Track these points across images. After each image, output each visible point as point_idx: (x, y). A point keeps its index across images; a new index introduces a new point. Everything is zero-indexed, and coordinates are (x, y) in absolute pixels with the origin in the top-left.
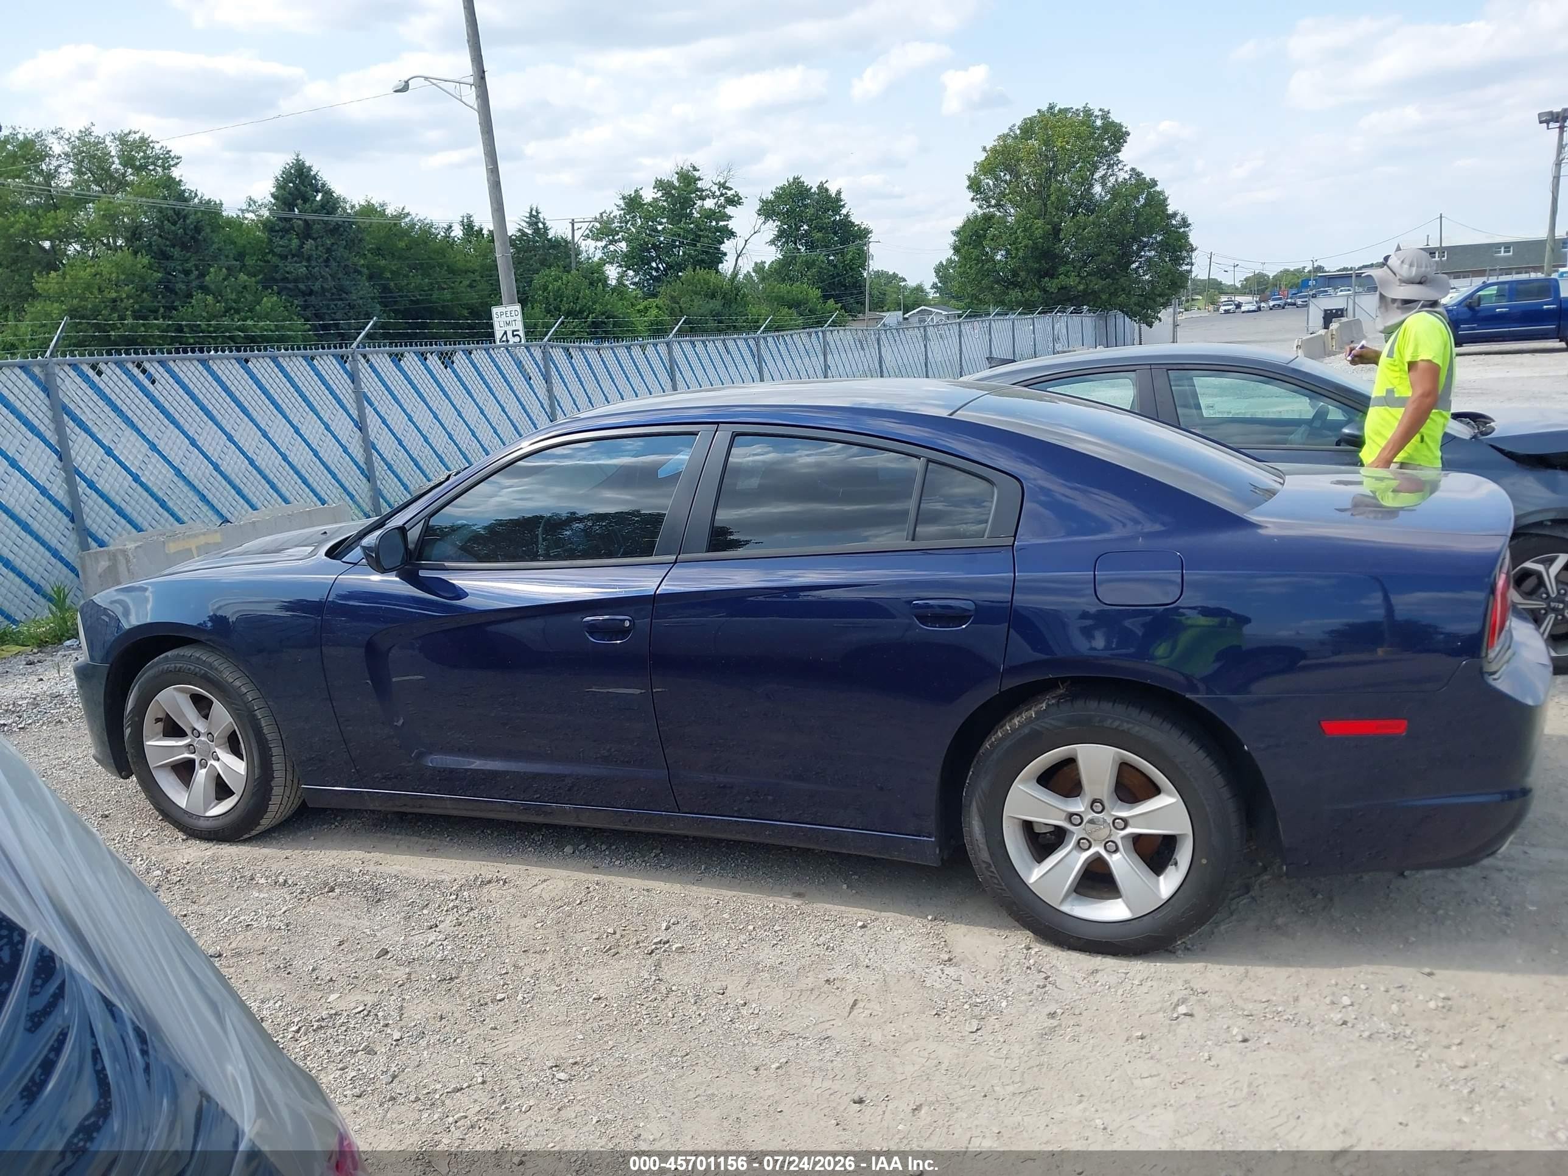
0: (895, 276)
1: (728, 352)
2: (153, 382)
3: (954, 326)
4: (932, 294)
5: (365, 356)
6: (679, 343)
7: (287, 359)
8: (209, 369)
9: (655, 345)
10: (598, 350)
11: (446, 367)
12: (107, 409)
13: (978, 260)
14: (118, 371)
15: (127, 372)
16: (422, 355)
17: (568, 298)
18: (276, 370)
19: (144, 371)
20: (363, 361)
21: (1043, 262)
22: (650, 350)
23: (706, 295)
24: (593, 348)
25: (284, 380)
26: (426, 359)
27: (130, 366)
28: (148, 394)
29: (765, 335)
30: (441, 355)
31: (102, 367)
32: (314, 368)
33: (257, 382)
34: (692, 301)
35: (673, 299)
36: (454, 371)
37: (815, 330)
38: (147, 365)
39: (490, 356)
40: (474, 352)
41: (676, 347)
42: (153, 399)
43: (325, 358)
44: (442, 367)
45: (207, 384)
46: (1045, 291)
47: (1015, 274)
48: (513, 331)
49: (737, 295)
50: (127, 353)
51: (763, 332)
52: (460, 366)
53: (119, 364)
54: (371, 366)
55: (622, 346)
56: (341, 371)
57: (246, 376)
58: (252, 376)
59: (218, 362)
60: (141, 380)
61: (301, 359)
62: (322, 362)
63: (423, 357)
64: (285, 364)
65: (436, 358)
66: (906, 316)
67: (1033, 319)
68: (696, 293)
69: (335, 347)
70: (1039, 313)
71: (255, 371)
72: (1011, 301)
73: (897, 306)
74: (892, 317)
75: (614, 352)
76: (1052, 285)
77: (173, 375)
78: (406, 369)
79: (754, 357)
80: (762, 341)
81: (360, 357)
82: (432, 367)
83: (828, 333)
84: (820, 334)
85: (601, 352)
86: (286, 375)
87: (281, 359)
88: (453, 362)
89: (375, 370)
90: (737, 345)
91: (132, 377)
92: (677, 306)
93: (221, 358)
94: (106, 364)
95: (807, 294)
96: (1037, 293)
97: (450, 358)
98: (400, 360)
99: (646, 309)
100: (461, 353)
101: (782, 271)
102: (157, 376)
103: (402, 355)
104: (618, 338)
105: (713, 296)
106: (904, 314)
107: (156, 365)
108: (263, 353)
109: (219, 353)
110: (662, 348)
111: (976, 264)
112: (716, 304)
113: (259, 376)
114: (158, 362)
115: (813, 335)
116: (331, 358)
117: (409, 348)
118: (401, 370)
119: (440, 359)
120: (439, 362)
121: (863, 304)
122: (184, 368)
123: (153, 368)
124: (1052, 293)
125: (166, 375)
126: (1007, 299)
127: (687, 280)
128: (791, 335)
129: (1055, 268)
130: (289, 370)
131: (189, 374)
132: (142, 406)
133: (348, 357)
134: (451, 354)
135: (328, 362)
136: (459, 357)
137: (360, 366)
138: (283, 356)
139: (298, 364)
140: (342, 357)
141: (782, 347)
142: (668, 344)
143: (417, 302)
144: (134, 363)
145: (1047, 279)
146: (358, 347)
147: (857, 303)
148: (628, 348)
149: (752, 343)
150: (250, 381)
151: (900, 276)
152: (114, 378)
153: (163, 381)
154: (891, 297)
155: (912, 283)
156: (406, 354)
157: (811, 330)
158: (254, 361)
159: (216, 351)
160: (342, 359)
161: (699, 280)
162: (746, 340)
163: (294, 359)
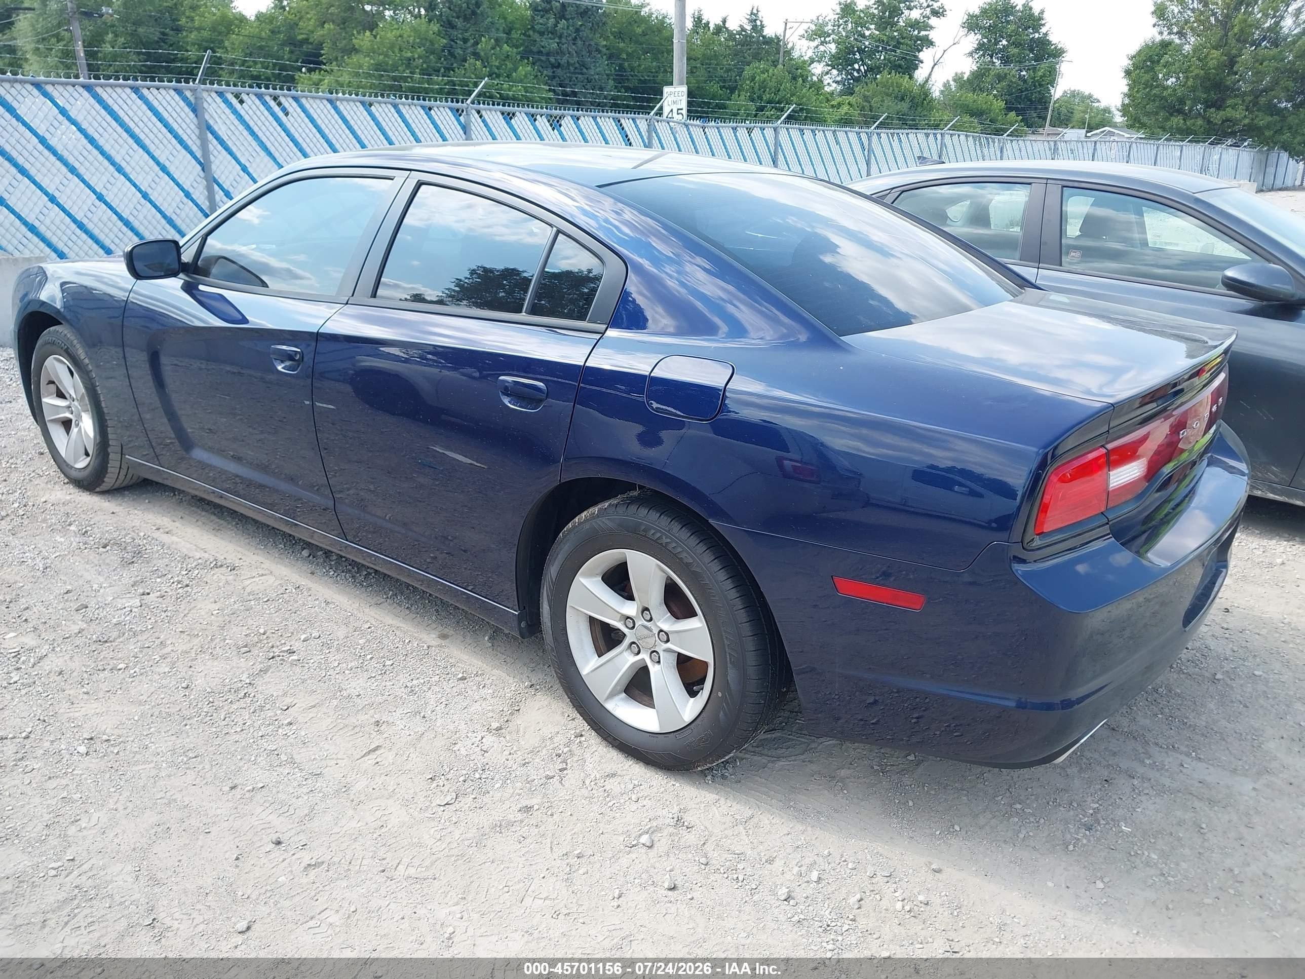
0: (1090, 96)
1: (838, 143)
2: (287, 114)
3: (1089, 144)
4: (1118, 118)
5: (478, 112)
6: (787, 129)
7: (407, 107)
8: (336, 108)
9: (762, 129)
10: (704, 128)
11: (553, 129)
12: (245, 133)
13: (1146, 85)
14: (257, 102)
15: (265, 103)
16: (533, 116)
17: (770, 89)
18: (396, 115)
19: (279, 104)
20: (477, 115)
21: (1212, 92)
22: (756, 133)
23: (896, 98)
24: (698, 126)
25: (402, 124)
26: (535, 120)
27: (268, 99)
28: (281, 124)
29: (879, 131)
30: (550, 118)
31: (244, 97)
32: (430, 117)
33: (378, 124)
34: (883, 101)
35: (866, 99)
36: (561, 134)
37: (934, 131)
38: (282, 99)
39: (597, 124)
40: (582, 118)
41: (783, 133)
42: (285, 130)
43: (442, 109)
44: (550, 128)
45: (333, 121)
46: (1209, 122)
47: (1182, 101)
48: (678, 109)
49: (925, 100)
50: (267, 87)
51: (877, 127)
52: (567, 129)
53: (260, 97)
54: (484, 121)
55: (728, 127)
56: (456, 123)
57: (369, 118)
58: (374, 118)
59: (345, 103)
60: (276, 111)
61: (419, 108)
62: (439, 113)
63: (533, 117)
64: (404, 111)
65: (546, 120)
66: (1089, 134)
67: (1182, 147)
68: (888, 95)
69: (452, 102)
70: (1188, 142)
71: (377, 115)
72: (1171, 128)
73: (1081, 124)
74: (1073, 134)
75: (719, 132)
76: (1217, 117)
77: (304, 110)
78: (516, 127)
79: (863, 149)
80: (875, 137)
81: (474, 112)
82: (540, 128)
83: (947, 137)
84: (939, 136)
85: (706, 130)
86: (405, 121)
87: (401, 107)
88: (560, 126)
89: (486, 125)
90: (848, 137)
91: (269, 108)
92: (868, 105)
93: (347, 100)
94: (248, 95)
95: (991, 105)
96: (1200, 122)
97: (558, 121)
98: (511, 118)
99: (839, 105)
100: (570, 118)
101: (976, 82)
102: (290, 110)
103: (514, 114)
104: (725, 119)
105: (902, 99)
106: (1087, 132)
107: (291, 100)
108: (385, 99)
109: (347, 95)
110: (769, 133)
111: (1144, 89)
112: (904, 106)
113: (380, 119)
114: (293, 98)
115: (931, 136)
116: (448, 110)
117: (520, 108)
118: (511, 127)
119: (549, 121)
120: (548, 124)
121: (1045, 119)
122: (315, 106)
123: (287, 103)
124: (1216, 124)
125: (299, 110)
126: (1169, 124)
127: (881, 83)
128: (907, 134)
129: (1223, 100)
130: (407, 116)
131: (319, 111)
132: (275, 134)
133: (463, 111)
134: (560, 118)
135: (444, 113)
136: (567, 121)
137: (473, 120)
138: (403, 104)
139: (416, 112)
140: (458, 110)
141: (895, 144)
142: (775, 129)
143: (645, 82)
144: (271, 96)
145: (1213, 110)
146: (473, 103)
147: (1040, 117)
148: (735, 129)
149: (864, 137)
150: (372, 123)
151: (1095, 97)
152: (254, 107)
153: (295, 115)
154: (1077, 116)
155: (1102, 105)
156: (517, 113)
157: (929, 131)
158: (377, 105)
159: (344, 94)
160: (458, 112)
161: (892, 83)
162: (858, 133)
163: (413, 108)
